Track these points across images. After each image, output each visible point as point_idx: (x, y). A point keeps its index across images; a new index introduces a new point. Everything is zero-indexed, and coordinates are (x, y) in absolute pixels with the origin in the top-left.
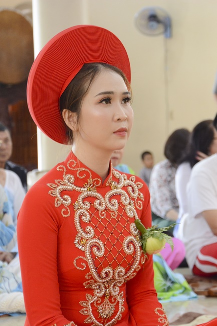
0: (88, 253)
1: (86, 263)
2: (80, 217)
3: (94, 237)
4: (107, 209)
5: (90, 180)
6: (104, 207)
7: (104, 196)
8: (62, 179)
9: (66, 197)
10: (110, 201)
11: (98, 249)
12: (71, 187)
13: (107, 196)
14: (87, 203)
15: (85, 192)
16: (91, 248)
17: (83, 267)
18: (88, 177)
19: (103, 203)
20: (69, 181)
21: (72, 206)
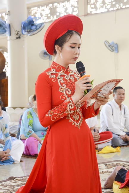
0: (65, 93)
1: (65, 97)
2: (60, 81)
3: (66, 88)
4: (69, 79)
5: (62, 70)
6: (68, 79)
7: (68, 75)
8: (51, 70)
9: (53, 75)
10: (70, 77)
11: (68, 92)
12: (54, 72)
13: (69, 75)
14: (62, 77)
15: (60, 74)
16: (66, 91)
17: (64, 98)
18: (60, 69)
19: (68, 77)
20: (53, 71)
21: (56, 78)
